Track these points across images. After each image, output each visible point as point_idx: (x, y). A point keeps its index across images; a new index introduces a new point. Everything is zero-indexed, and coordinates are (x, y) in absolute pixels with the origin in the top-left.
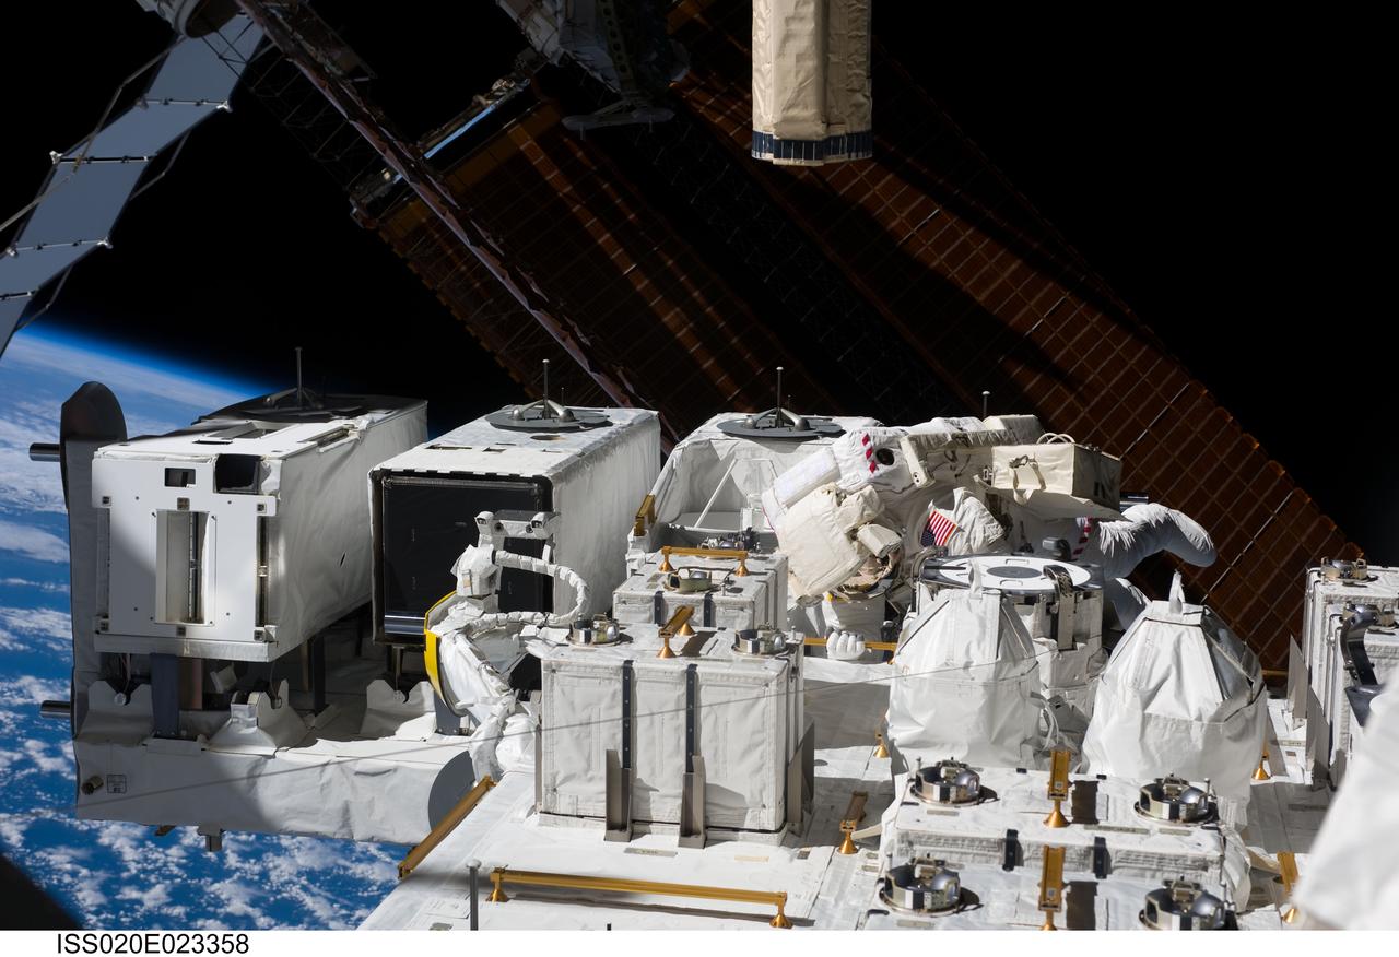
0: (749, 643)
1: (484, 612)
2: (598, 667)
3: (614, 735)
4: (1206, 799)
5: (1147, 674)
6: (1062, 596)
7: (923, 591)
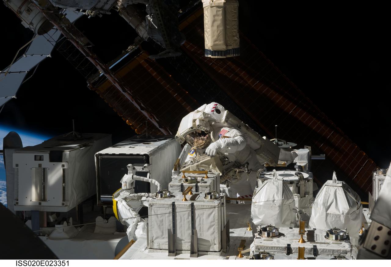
0: (209, 196)
1: (130, 194)
2: (165, 204)
3: (170, 224)
4: (346, 234)
5: (327, 201)
6: (301, 181)
7: (260, 181)
